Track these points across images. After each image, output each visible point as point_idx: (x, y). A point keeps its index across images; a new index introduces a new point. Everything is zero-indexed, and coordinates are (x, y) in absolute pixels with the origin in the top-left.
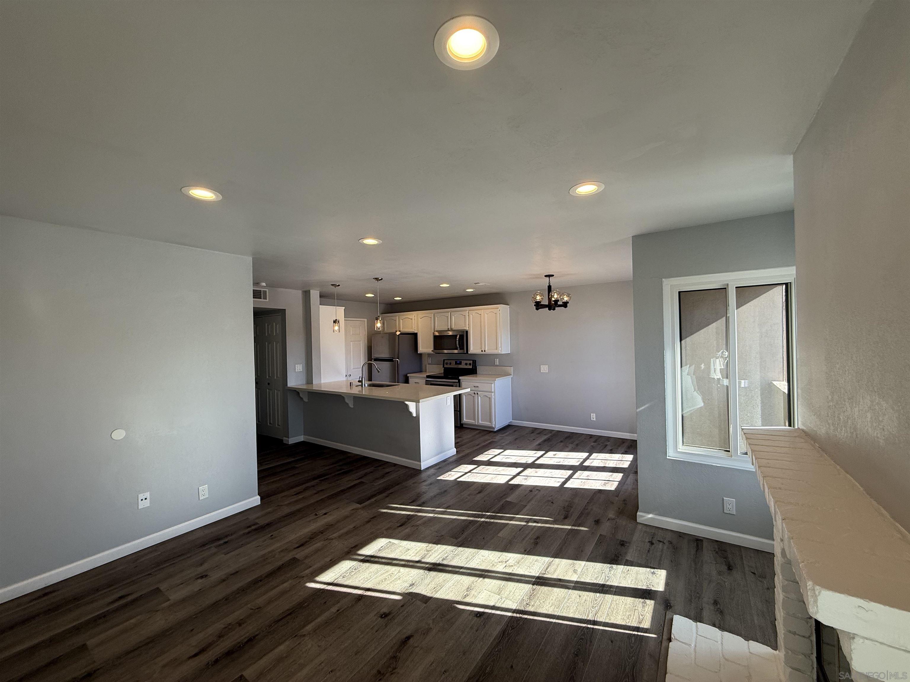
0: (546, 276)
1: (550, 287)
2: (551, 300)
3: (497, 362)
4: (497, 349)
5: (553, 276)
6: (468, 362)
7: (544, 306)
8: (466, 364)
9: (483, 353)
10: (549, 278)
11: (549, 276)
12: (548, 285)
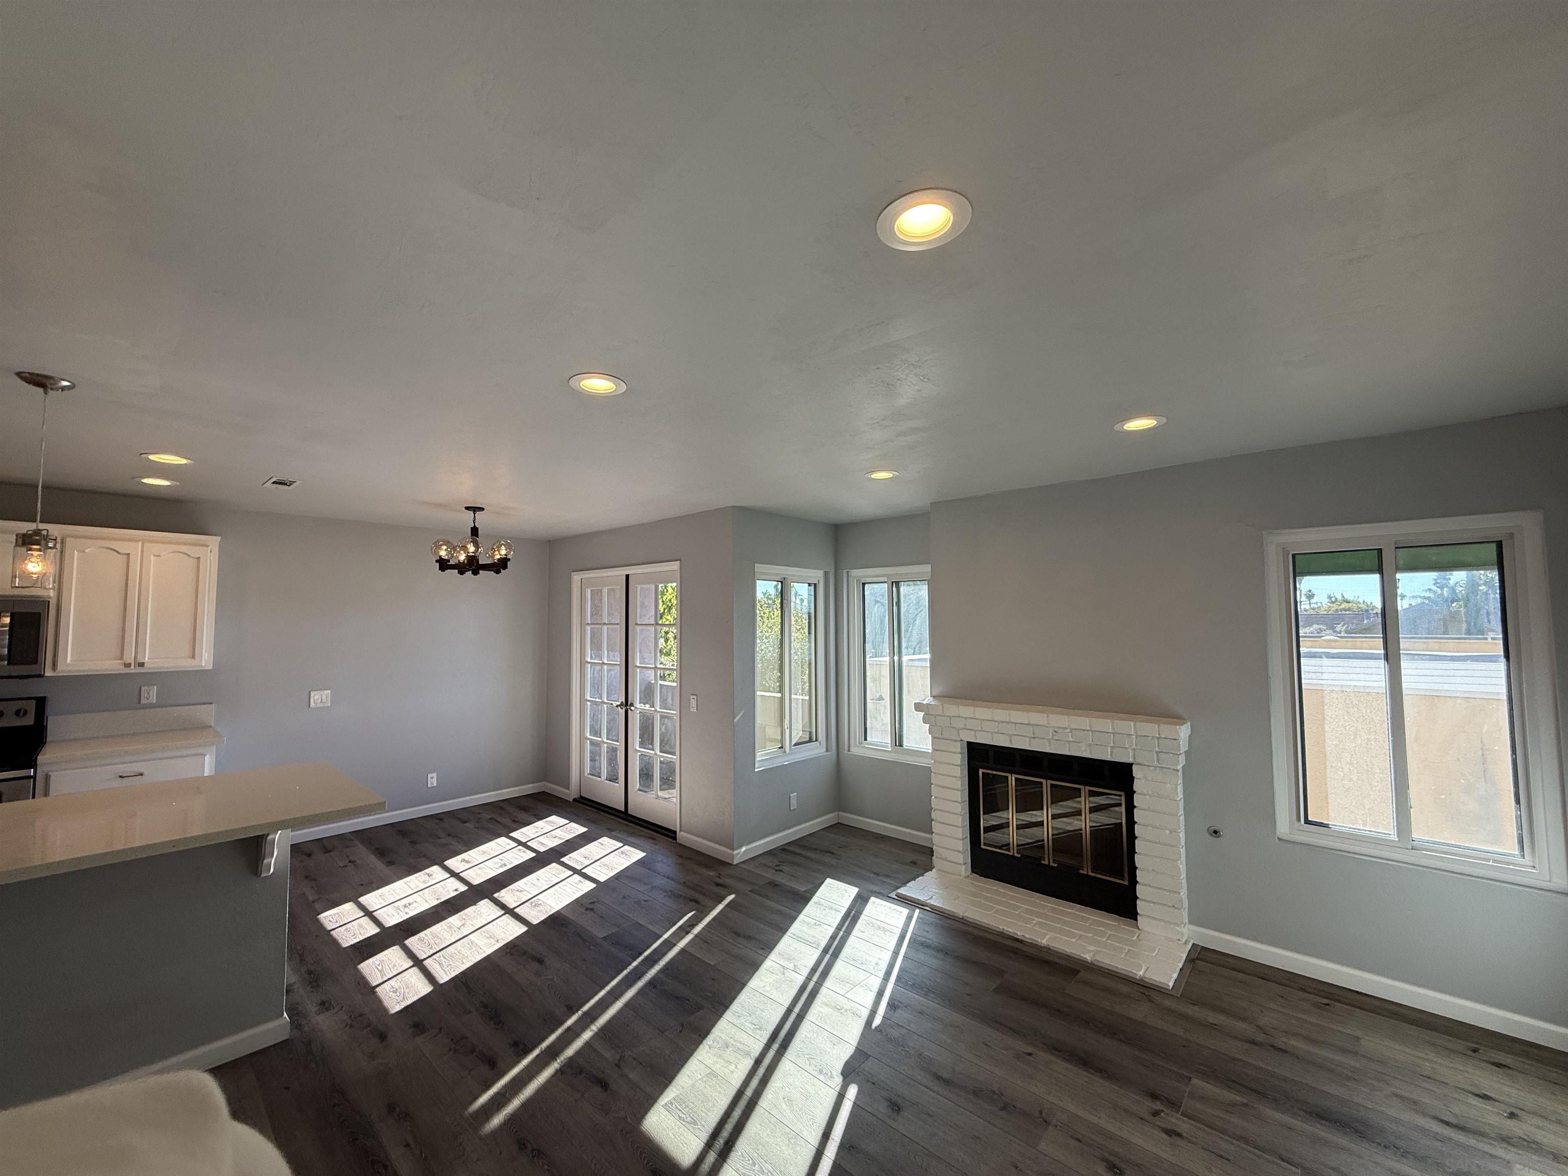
0: (467, 508)
1: (475, 529)
3: (151, 694)
4: (193, 657)
5: (483, 509)
9: (133, 670)
10: (475, 514)
11: (475, 509)
12: (473, 526)
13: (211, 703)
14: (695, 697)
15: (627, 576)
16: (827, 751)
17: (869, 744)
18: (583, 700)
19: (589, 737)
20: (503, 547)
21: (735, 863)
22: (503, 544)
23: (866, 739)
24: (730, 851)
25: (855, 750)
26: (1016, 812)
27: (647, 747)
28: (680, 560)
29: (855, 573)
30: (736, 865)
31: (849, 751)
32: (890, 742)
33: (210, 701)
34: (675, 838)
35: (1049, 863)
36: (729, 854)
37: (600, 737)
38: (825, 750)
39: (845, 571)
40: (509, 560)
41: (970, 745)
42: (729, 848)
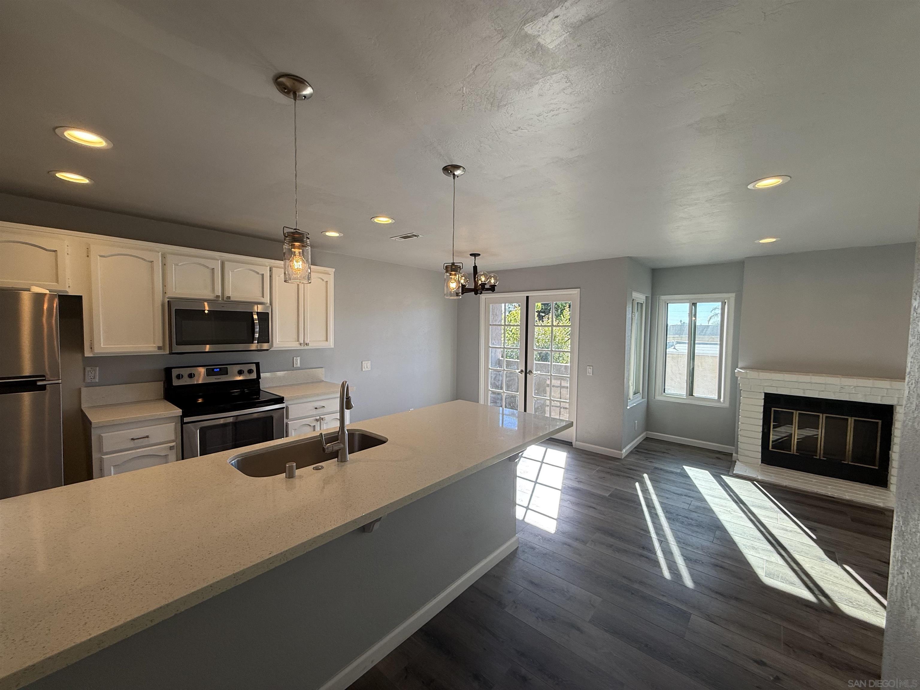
0: (471, 255)
1: (475, 268)
2: (477, 283)
3: (298, 362)
4: (327, 340)
5: (479, 255)
6: (245, 368)
7: (470, 290)
8: (240, 373)
10: (475, 258)
11: (475, 255)
12: (474, 265)
13: (322, 368)
14: (591, 367)
15: (527, 297)
16: (642, 398)
17: (667, 394)
18: (487, 369)
19: (490, 389)
20: (492, 279)
21: (623, 458)
22: (492, 276)
23: (664, 392)
24: (620, 452)
25: (658, 398)
26: (798, 429)
27: (542, 395)
28: (580, 288)
29: (663, 297)
30: (623, 459)
31: (654, 398)
32: (685, 394)
33: (322, 366)
34: (572, 445)
35: (820, 457)
36: (620, 453)
37: (501, 389)
38: (641, 397)
39: (658, 296)
40: (496, 286)
41: (766, 395)
42: (619, 450)
